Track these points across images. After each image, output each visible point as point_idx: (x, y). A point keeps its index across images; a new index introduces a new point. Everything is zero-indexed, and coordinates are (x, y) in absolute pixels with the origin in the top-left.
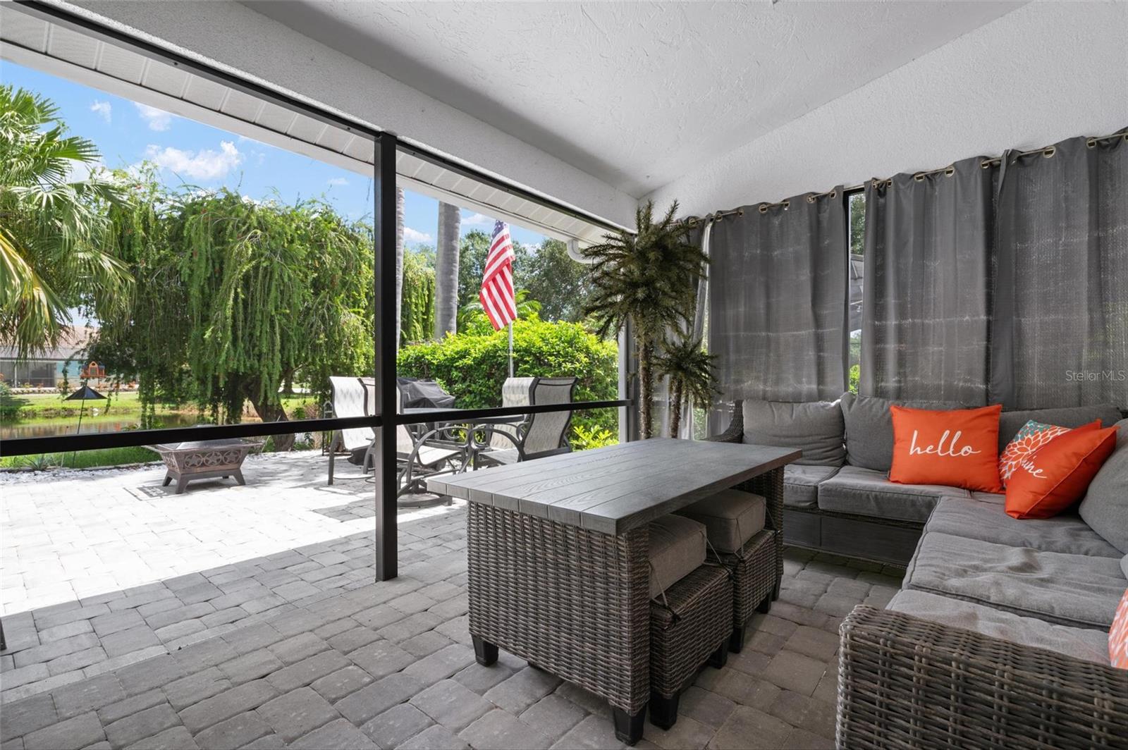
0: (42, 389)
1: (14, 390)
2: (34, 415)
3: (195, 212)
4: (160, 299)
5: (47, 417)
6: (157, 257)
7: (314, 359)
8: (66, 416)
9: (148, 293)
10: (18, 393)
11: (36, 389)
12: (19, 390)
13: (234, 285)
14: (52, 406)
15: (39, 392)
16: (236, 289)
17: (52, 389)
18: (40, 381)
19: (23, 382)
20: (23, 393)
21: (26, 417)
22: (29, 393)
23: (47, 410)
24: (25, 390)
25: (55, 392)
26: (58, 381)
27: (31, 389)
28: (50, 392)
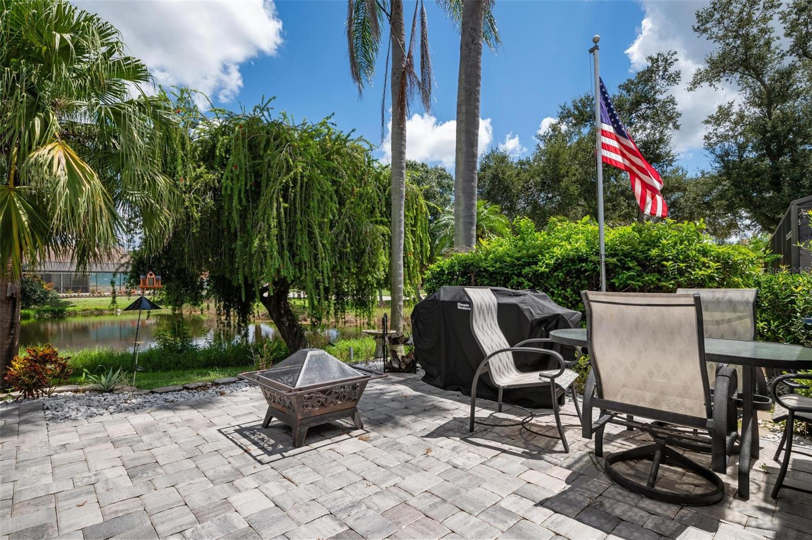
0: (81, 294)
1: (61, 295)
2: (75, 314)
3: (223, 134)
4: (197, 213)
5: (84, 316)
6: (193, 174)
7: (341, 267)
8: (97, 315)
9: (187, 208)
10: (64, 297)
11: (76, 294)
12: (64, 295)
13: (275, 196)
14: (87, 307)
15: (79, 296)
16: (277, 199)
17: (88, 294)
18: (78, 288)
19: (67, 289)
20: (67, 297)
21: (69, 316)
22: (71, 297)
23: (84, 310)
24: (69, 295)
25: (89, 297)
26: (91, 288)
27: (73, 294)
28: (86, 296)
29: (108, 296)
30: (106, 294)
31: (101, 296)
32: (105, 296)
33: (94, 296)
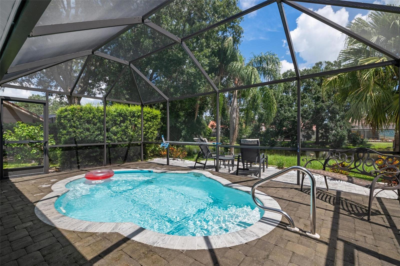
0: (376, 140)
10: (368, 142)
11: (374, 140)
12: (368, 140)
14: (381, 147)
15: (375, 142)
17: (380, 140)
18: (374, 138)
19: (369, 138)
22: (372, 142)
23: (379, 148)
24: (370, 141)
25: (381, 142)
26: (380, 138)
27: (372, 140)
28: (379, 142)
29: (391, 142)
30: (390, 141)
31: (387, 142)
32: (389, 142)
33: (383, 142)
